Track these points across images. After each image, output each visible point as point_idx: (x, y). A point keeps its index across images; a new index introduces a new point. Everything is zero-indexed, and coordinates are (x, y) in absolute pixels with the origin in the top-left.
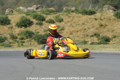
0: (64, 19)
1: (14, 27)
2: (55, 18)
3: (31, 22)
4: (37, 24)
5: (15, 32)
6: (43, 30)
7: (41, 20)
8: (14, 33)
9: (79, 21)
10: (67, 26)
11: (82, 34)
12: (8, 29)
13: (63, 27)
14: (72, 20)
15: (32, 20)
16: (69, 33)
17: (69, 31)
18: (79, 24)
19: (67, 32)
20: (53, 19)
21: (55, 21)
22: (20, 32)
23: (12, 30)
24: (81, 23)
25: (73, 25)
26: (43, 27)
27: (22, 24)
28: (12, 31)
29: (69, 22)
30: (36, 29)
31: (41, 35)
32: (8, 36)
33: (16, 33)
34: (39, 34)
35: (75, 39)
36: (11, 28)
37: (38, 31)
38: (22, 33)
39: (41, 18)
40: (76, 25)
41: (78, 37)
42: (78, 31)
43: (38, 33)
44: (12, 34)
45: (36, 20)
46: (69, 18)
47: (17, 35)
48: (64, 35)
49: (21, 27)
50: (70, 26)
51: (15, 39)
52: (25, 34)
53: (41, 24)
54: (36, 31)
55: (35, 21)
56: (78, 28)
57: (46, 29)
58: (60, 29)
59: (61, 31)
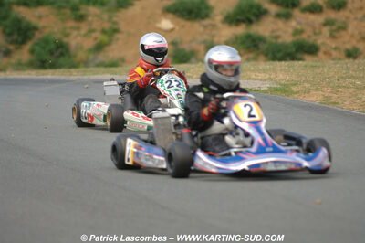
0: (350, 1)
3: (262, 11)
4: (278, 15)
5: (220, 36)
6: (290, 31)
7: (290, 6)
8: (216, 40)
10: (356, 19)
13: (344, 23)
15: (267, 5)
16: (358, 37)
17: (357, 32)
19: (352, 36)
20: (321, 2)
21: (324, 8)
22: (233, 37)
26: (293, 23)
27: (239, 17)
28: (213, 36)
29: (361, 8)
30: (275, 28)
34: (280, 41)
36: (210, 27)
37: (278, 33)
39: (290, 1)
43: (277, 37)
44: (213, 41)
45: (278, 5)
46: (361, 0)
48: (344, 43)
49: (237, 25)
52: (243, 42)
53: (287, 17)
54: (274, 34)
55: (273, 9)
57: (299, 27)
58: (334, 28)
59: (337, 34)
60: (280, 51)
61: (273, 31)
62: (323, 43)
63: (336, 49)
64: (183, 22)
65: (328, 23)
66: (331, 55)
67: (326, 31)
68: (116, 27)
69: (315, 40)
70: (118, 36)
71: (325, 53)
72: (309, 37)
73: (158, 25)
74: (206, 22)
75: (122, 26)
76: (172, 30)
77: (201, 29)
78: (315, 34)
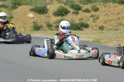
0: (100, 8)
1: (51, 16)
2: (91, 7)
3: (67, 11)
4: (73, 13)
5: (51, 20)
6: (78, 19)
7: (78, 9)
8: (50, 22)
9: (115, 10)
10: (102, 15)
11: (115, 23)
12: (46, 18)
13: (98, 16)
14: (108, 10)
15: (69, 9)
16: (103, 22)
17: (103, 20)
18: (114, 14)
19: (101, 21)
20: (89, 8)
21: (91, 11)
22: (57, 21)
23: (49, 19)
24: (116, 12)
25: (108, 14)
26: (79, 16)
27: (58, 13)
29: (104, 11)
30: (72, 17)
31: (75, 24)
32: (45, 25)
33: (53, 21)
34: (74, 22)
35: (108, 28)
36: (48, 17)
37: (74, 20)
38: (58, 21)
39: (78, 8)
40: (111, 14)
41: (111, 25)
42: (112, 20)
44: (49, 22)
45: (73, 9)
46: (104, 8)
47: (53, 24)
48: (98, 24)
49: (58, 16)
50: (105, 15)
51: (50, 28)
53: (77, 13)
54: (72, 20)
55: (71, 10)
56: (113, 17)
57: (81, 18)
58: (95, 18)
59: (95, 20)
60: (74, 26)
61: (71, 19)
62: (90, 24)
63: (95, 26)
64: (37, 15)
65: (92, 16)
66: (93, 28)
67: (91, 19)
68: (12, 16)
69: (88, 23)
70: (12, 19)
71: (91, 27)
72: (85, 21)
73: (28, 16)
74: (46, 15)
75: (14, 16)
76: (33, 17)
77: (44, 18)
78: (87, 20)
